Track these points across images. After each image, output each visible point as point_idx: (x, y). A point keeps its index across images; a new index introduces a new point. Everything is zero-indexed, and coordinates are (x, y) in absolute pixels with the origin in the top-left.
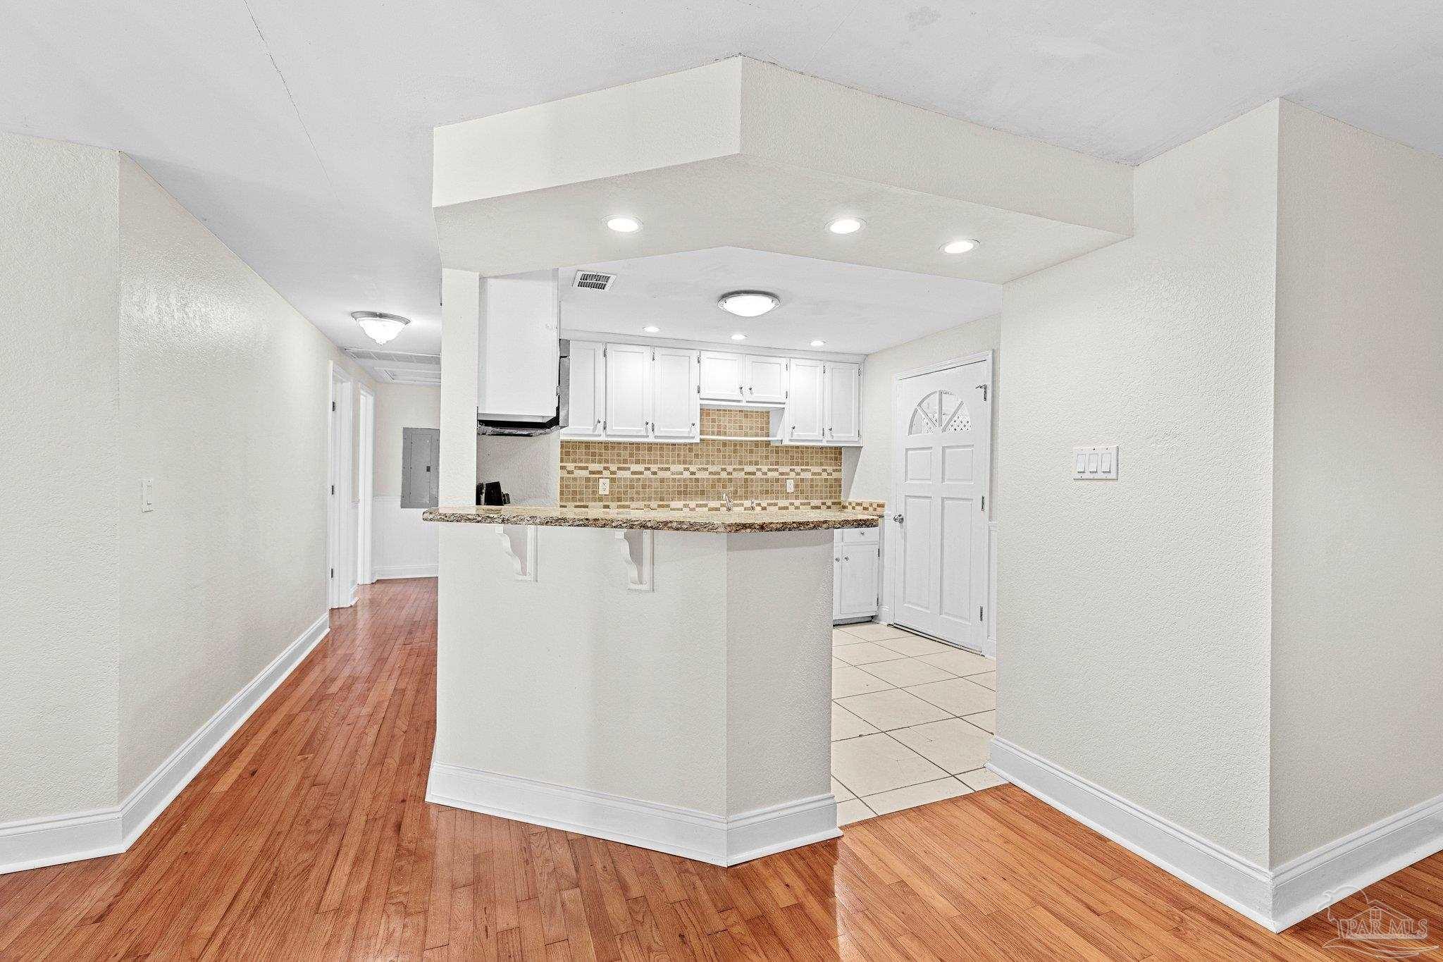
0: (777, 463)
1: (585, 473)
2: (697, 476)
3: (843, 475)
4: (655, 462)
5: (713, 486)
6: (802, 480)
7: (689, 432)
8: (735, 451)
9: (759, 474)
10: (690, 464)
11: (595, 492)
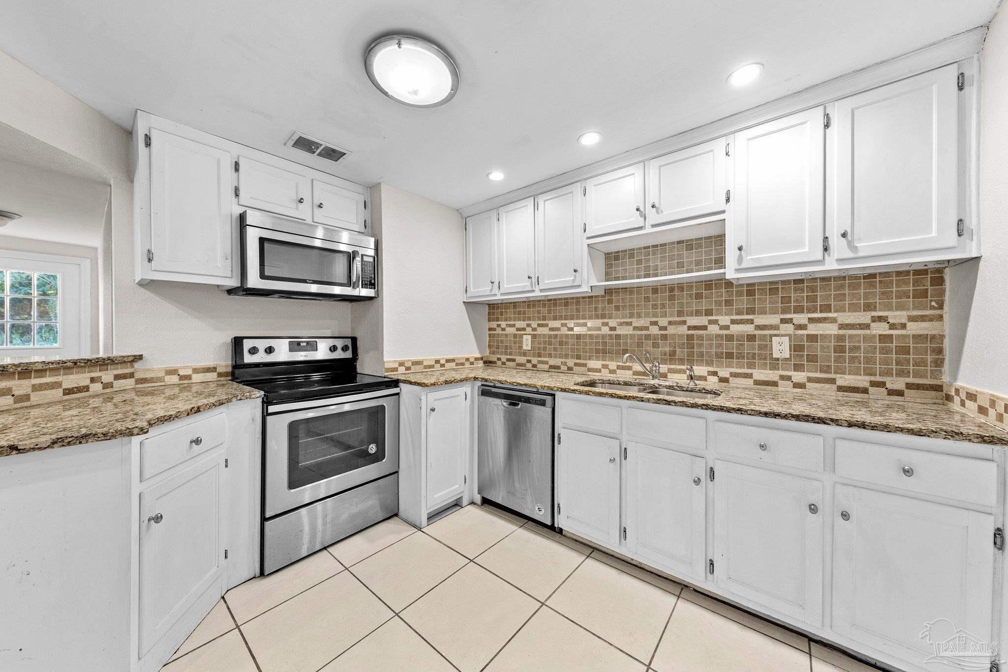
1: (513, 330)
2: (618, 332)
3: (947, 328)
4: (572, 318)
7: (574, 281)
8: (672, 298)
9: (714, 329)
11: (521, 347)
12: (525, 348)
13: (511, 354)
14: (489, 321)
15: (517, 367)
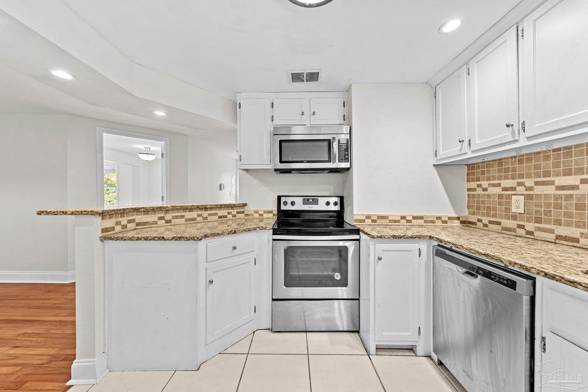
11: (508, 210)
12: (514, 210)
13: (494, 216)
14: (468, 181)
15: (503, 232)
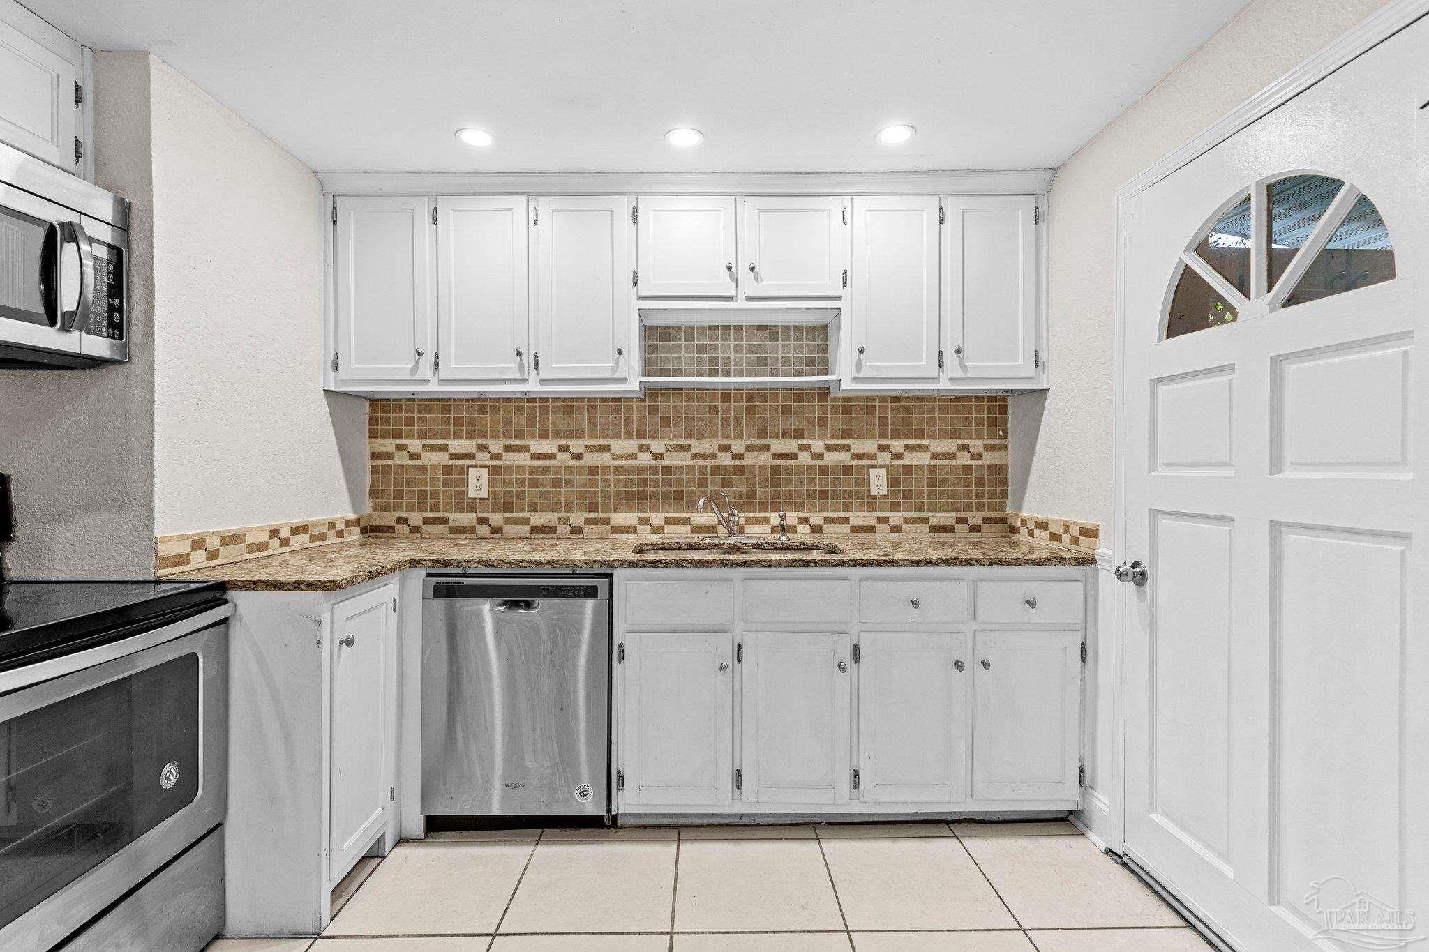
0: (847, 434)
1: (441, 458)
2: (667, 462)
3: (1010, 458)
4: (580, 435)
5: (702, 483)
6: (908, 469)
7: (614, 370)
8: (750, 410)
9: (805, 458)
10: (653, 437)
11: (461, 494)
12: (472, 494)
13: (435, 508)
14: (373, 435)
15: (453, 536)
